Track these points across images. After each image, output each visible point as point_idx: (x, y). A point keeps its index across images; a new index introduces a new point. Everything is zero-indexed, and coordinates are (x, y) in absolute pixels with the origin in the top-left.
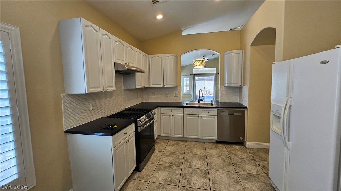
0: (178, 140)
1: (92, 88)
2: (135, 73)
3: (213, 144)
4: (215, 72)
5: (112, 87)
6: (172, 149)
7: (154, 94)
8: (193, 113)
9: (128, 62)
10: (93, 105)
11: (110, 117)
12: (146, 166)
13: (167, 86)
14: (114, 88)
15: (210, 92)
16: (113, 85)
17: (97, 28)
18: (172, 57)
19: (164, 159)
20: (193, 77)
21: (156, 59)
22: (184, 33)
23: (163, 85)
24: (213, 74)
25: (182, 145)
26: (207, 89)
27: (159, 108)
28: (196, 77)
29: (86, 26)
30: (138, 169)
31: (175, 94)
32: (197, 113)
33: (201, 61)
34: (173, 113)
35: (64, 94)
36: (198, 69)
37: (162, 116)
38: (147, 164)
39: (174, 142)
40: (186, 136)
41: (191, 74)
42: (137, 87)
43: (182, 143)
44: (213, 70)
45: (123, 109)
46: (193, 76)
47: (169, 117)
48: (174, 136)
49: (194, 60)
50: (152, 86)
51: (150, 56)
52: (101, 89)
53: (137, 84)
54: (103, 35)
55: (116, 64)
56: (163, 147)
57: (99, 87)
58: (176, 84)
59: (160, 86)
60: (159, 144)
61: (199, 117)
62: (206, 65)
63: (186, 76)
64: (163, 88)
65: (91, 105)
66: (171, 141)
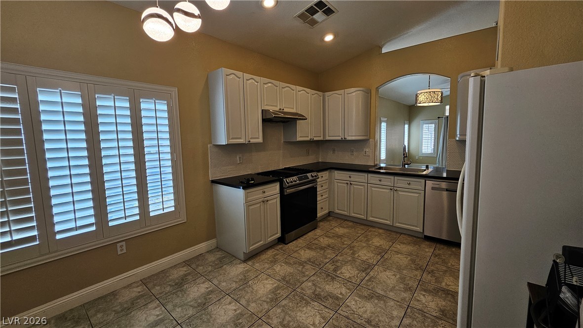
0: (358, 223)
1: (233, 138)
2: (296, 121)
3: (415, 239)
5: (258, 138)
6: (340, 231)
7: (334, 150)
8: (382, 183)
9: (284, 106)
10: (240, 158)
11: (259, 174)
12: (296, 241)
13: (349, 138)
14: (260, 140)
16: (259, 136)
17: (240, 74)
18: (359, 92)
19: (321, 240)
21: (335, 98)
22: (384, 50)
23: (343, 137)
25: (360, 230)
27: (333, 171)
29: (227, 75)
30: (282, 240)
31: (365, 151)
32: (389, 184)
33: (430, 92)
34: (352, 179)
35: (211, 145)
37: (336, 184)
38: (299, 239)
39: (350, 224)
40: (371, 219)
41: (439, 118)
42: (299, 139)
43: (362, 227)
45: (281, 167)
47: (346, 185)
48: (353, 215)
50: (328, 138)
51: (327, 94)
52: (243, 140)
53: (298, 134)
54: (247, 80)
55: (264, 112)
56: (331, 226)
57: (240, 138)
58: (367, 136)
59: (339, 138)
60: (328, 223)
61: (391, 189)
64: (344, 142)
65: (238, 158)
66: (348, 223)
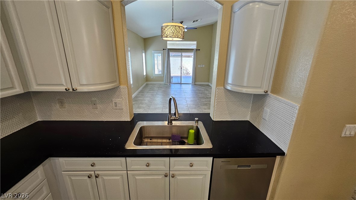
4: (194, 47)
15: (188, 72)
20: (168, 52)
24: (193, 50)
26: (185, 68)
28: (171, 54)
36: (173, 42)
41: (164, 49)
44: (193, 45)
46: (166, 51)
49: (164, 25)
62: (185, 37)
63: (157, 51)
